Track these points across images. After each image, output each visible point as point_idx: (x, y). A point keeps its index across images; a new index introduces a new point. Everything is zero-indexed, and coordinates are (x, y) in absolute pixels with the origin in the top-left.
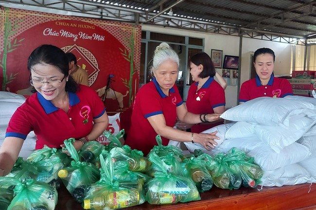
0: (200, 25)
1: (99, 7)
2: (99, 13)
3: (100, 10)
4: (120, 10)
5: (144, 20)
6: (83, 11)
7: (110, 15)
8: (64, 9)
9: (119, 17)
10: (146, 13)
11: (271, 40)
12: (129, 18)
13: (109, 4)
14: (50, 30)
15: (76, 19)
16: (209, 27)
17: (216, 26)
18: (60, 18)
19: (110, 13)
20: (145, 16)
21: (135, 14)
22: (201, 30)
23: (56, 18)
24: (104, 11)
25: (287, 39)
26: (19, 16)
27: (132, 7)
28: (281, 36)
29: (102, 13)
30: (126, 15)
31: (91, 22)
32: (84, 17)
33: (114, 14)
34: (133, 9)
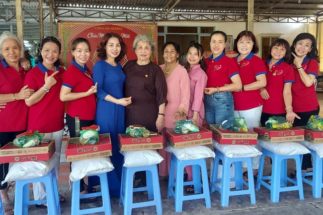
0: (207, 16)
1: (124, 13)
2: (125, 17)
3: (125, 15)
4: (140, 13)
5: (159, 18)
6: (113, 17)
7: (133, 18)
8: (100, 17)
9: (140, 18)
10: (161, 13)
11: (278, 22)
12: (148, 18)
13: (132, 10)
14: (92, 34)
15: (109, 24)
16: (215, 17)
17: (222, 15)
18: (98, 24)
19: (133, 16)
20: (159, 15)
21: (152, 14)
22: (208, 20)
23: (95, 25)
24: (128, 15)
25: (296, 19)
26: (71, 26)
27: (149, 9)
28: (288, 17)
29: (127, 17)
30: (146, 16)
31: (119, 25)
32: (114, 22)
33: (136, 17)
34: (151, 10)
